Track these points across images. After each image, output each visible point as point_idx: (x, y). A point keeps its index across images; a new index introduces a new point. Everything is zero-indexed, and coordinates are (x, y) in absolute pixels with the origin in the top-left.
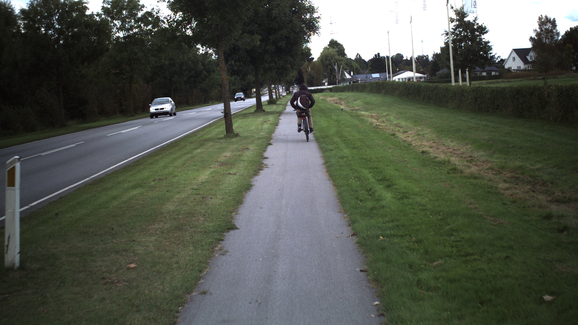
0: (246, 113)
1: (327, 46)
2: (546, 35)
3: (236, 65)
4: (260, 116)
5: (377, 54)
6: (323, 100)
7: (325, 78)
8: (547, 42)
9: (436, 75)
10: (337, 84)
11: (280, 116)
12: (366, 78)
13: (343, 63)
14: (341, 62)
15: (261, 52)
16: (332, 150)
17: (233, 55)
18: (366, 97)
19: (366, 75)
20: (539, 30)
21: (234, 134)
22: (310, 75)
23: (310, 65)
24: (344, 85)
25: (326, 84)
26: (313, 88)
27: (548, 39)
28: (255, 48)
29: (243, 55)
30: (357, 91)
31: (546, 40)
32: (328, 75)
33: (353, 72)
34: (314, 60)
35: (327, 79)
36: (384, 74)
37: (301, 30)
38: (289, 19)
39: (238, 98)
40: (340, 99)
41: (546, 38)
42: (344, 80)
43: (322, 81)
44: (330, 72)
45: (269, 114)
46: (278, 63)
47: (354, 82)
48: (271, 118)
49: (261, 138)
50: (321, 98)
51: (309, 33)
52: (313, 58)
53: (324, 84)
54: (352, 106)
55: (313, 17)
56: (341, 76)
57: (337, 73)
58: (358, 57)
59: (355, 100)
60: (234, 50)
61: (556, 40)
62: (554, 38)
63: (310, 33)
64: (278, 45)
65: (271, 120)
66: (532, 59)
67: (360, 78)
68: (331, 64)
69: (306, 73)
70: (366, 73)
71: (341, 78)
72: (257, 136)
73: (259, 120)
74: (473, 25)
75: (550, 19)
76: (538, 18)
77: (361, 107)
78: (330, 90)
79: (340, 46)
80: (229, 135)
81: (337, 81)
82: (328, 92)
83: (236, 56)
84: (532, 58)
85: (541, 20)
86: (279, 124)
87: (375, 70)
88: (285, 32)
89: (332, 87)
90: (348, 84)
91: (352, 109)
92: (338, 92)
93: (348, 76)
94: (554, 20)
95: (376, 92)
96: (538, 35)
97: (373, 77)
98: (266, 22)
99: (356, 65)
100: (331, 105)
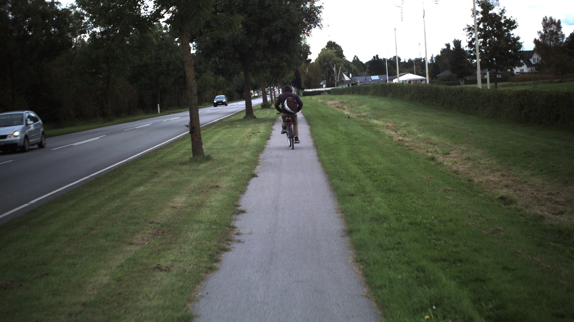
0: (235, 119)
1: (325, 48)
2: (550, 37)
3: (221, 63)
4: (249, 124)
5: (375, 56)
6: (323, 103)
7: (323, 80)
8: (552, 44)
9: (437, 77)
10: (336, 86)
11: (273, 124)
12: (366, 80)
13: (342, 65)
14: (339, 64)
15: (251, 47)
16: (352, 195)
17: (218, 50)
18: (373, 101)
19: (365, 77)
20: (543, 32)
21: (204, 156)
22: (308, 77)
23: (308, 67)
24: (343, 87)
25: (324, 86)
26: (310, 90)
27: (553, 41)
28: (245, 42)
29: (229, 50)
30: (359, 94)
31: (550, 42)
32: (326, 76)
33: (352, 73)
34: (311, 62)
35: (325, 81)
36: (383, 76)
37: (300, 21)
38: (285, 8)
39: (218, 102)
40: (342, 103)
41: (551, 40)
42: (342, 82)
43: (320, 82)
44: (328, 74)
45: (261, 122)
46: (271, 61)
47: (352, 85)
48: (262, 128)
49: (242, 163)
50: (320, 101)
51: (309, 25)
52: (310, 60)
53: (322, 87)
54: (357, 111)
55: (314, 6)
56: (340, 78)
57: (336, 75)
58: (355, 59)
59: (360, 105)
60: (219, 44)
61: (560, 42)
62: (559, 40)
63: (311, 25)
64: (272, 38)
65: (261, 131)
66: (535, 62)
67: (359, 80)
68: (329, 66)
69: (303, 75)
70: (364, 76)
71: (339, 80)
72: (237, 160)
73: (247, 131)
74: (500, 19)
75: (555, 21)
76: (542, 20)
77: (369, 113)
78: (329, 92)
79: (338, 48)
80: (196, 158)
81: (336, 83)
82: (326, 94)
83: (221, 51)
84: (535, 60)
85: (546, 22)
86: (271, 137)
87: (373, 73)
88: (281, 23)
89: (331, 90)
90: (347, 86)
91: (359, 115)
92: (337, 94)
93: (347, 78)
94: (559, 22)
95: (381, 95)
96: (542, 37)
97: (372, 79)
98: (257, 11)
99: (354, 67)
100: (333, 110)
